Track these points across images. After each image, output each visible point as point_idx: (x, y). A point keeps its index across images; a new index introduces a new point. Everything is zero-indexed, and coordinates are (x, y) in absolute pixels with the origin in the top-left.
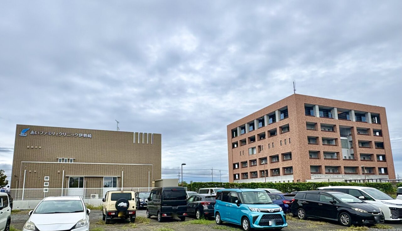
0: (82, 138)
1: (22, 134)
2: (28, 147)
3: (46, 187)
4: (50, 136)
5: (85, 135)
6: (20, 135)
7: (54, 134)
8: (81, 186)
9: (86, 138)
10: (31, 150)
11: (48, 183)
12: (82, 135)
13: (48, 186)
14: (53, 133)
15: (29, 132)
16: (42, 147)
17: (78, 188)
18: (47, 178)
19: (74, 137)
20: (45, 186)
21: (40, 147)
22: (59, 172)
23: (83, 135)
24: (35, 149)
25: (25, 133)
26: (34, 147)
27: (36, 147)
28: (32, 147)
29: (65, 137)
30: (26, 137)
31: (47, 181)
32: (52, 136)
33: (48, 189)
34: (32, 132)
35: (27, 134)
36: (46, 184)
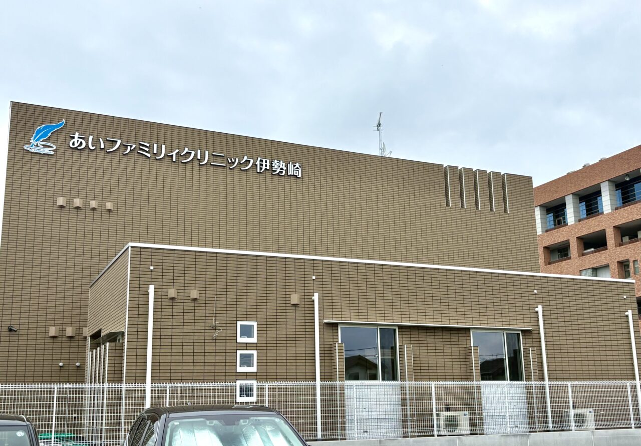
0: (269, 174)
1: (36, 146)
2: (61, 201)
3: (246, 376)
4: (146, 162)
5: (278, 165)
6: (26, 147)
7: (162, 156)
8: (391, 373)
9: (281, 179)
10: (73, 216)
11: (255, 353)
12: (266, 164)
13: (254, 369)
14: (159, 148)
15: (61, 136)
16: (117, 205)
17: (379, 382)
18: (247, 331)
19: (237, 171)
20: (240, 369)
21: (109, 205)
22: (295, 299)
23: (271, 166)
24: (90, 214)
25: (48, 140)
26: (86, 203)
27: (93, 204)
28: (77, 202)
29: (203, 169)
30: (53, 160)
31: (247, 346)
32: (153, 162)
33: (254, 383)
34: (76, 141)
35: (55, 148)
36: (246, 360)
